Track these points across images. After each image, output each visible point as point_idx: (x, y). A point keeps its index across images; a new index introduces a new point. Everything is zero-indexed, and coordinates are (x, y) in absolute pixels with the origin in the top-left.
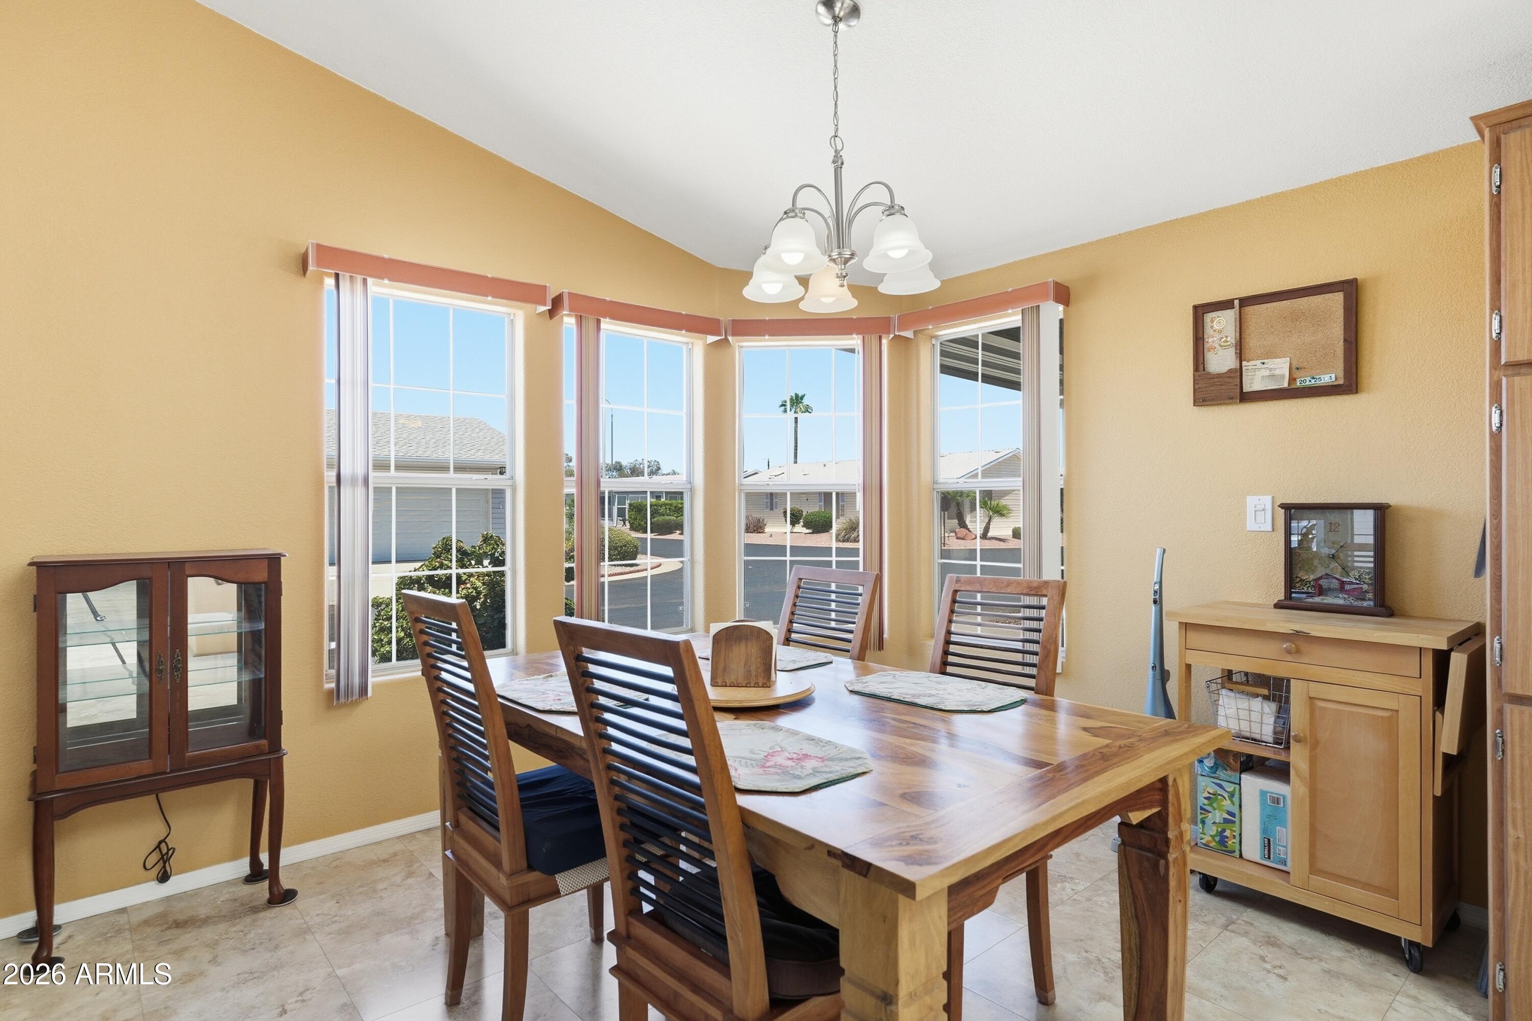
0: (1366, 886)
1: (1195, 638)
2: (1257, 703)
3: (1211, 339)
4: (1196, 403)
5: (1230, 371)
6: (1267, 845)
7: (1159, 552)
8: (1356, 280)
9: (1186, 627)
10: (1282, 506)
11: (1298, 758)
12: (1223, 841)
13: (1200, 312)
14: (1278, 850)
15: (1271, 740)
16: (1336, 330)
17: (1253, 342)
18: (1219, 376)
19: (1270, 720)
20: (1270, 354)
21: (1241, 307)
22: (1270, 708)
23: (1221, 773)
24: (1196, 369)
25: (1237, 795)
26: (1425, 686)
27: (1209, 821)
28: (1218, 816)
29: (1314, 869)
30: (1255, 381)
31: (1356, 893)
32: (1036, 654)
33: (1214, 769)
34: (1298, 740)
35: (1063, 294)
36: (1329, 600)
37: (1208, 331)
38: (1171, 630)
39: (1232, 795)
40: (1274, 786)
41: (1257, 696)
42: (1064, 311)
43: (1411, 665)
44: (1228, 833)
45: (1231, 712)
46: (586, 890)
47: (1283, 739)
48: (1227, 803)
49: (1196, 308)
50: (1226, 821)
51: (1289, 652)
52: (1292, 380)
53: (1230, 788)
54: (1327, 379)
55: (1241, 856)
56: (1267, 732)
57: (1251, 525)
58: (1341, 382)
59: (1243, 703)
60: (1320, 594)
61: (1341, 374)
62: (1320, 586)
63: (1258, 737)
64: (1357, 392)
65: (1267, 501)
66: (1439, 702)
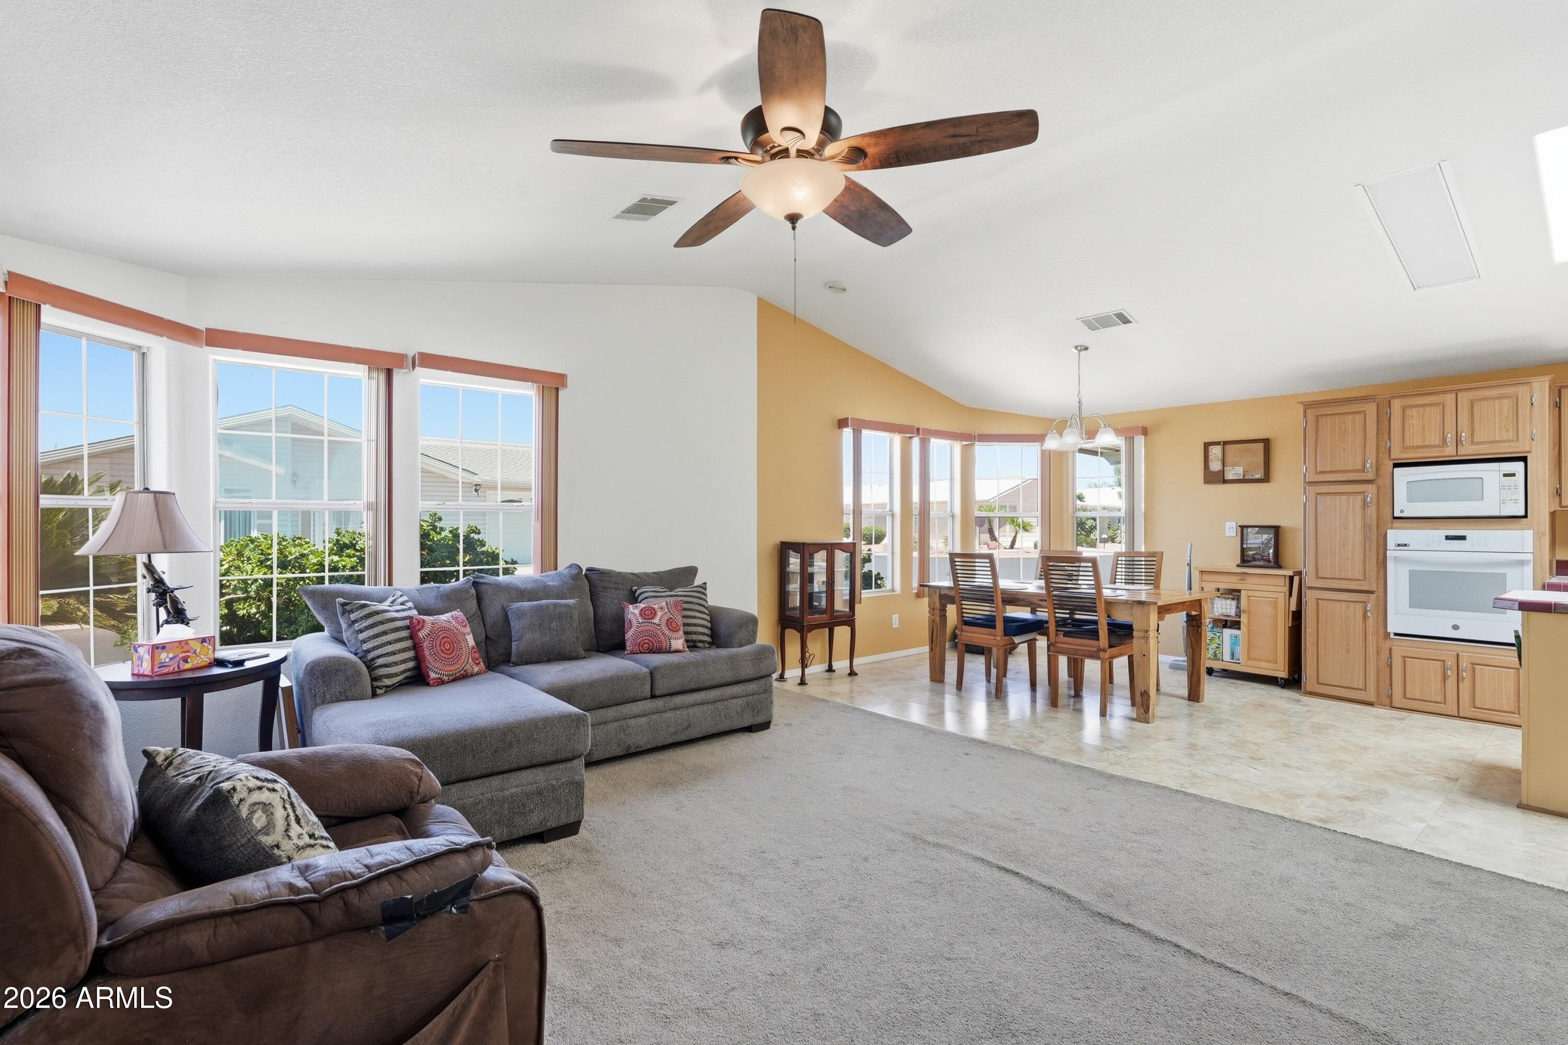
0: (1267, 661)
1: (1205, 577)
2: (1229, 602)
3: (1211, 457)
4: (1204, 483)
5: (1219, 471)
6: (1233, 654)
7: (1189, 545)
8: (1268, 439)
9: (1202, 572)
10: (1239, 526)
11: (1244, 619)
12: (1215, 655)
13: (1207, 446)
14: (1237, 655)
15: (1234, 615)
16: (1261, 458)
17: (1229, 459)
18: (1215, 472)
19: (1234, 608)
20: (1235, 465)
21: (1224, 445)
22: (1234, 603)
23: (1215, 629)
24: (1205, 469)
25: (1221, 638)
26: (1286, 589)
27: (1210, 648)
28: (1214, 646)
29: (1249, 659)
30: (1229, 476)
31: (1264, 664)
32: (1153, 576)
33: (1212, 628)
34: (1244, 612)
35: (1145, 431)
36: (1258, 563)
37: (1210, 454)
38: (1196, 575)
39: (1219, 637)
40: (1235, 632)
41: (1229, 598)
42: (1145, 439)
43: (1281, 581)
44: (1217, 652)
45: (1219, 606)
46: (1026, 644)
47: (1238, 615)
48: (1217, 641)
49: (1205, 444)
50: (1217, 647)
51: (1240, 579)
52: (1244, 476)
53: (1218, 635)
54: (1258, 476)
55: (1222, 660)
56: (1233, 612)
57: (1227, 534)
58: (1263, 478)
59: (1224, 602)
60: (1255, 561)
61: (1263, 474)
62: (1254, 558)
63: (1229, 614)
64: (1268, 482)
65: (1234, 524)
66: (1291, 594)
